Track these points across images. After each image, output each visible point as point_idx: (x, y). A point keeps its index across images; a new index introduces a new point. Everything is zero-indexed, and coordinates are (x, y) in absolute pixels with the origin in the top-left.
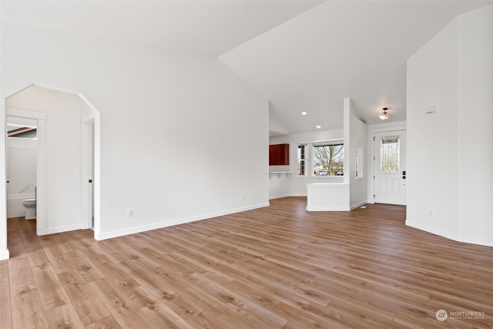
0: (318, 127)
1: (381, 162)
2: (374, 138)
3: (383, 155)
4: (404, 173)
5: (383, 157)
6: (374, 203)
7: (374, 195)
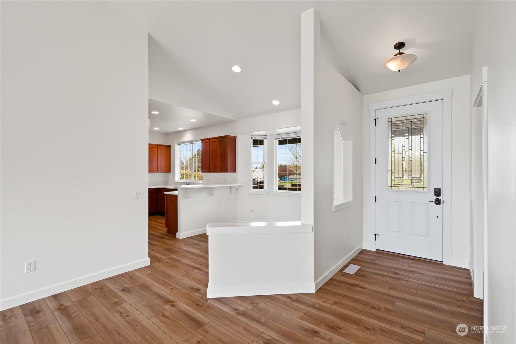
0: (276, 103)
1: (390, 168)
2: (376, 119)
3: (393, 155)
4: (438, 192)
5: (393, 158)
6: (374, 250)
7: (376, 235)
